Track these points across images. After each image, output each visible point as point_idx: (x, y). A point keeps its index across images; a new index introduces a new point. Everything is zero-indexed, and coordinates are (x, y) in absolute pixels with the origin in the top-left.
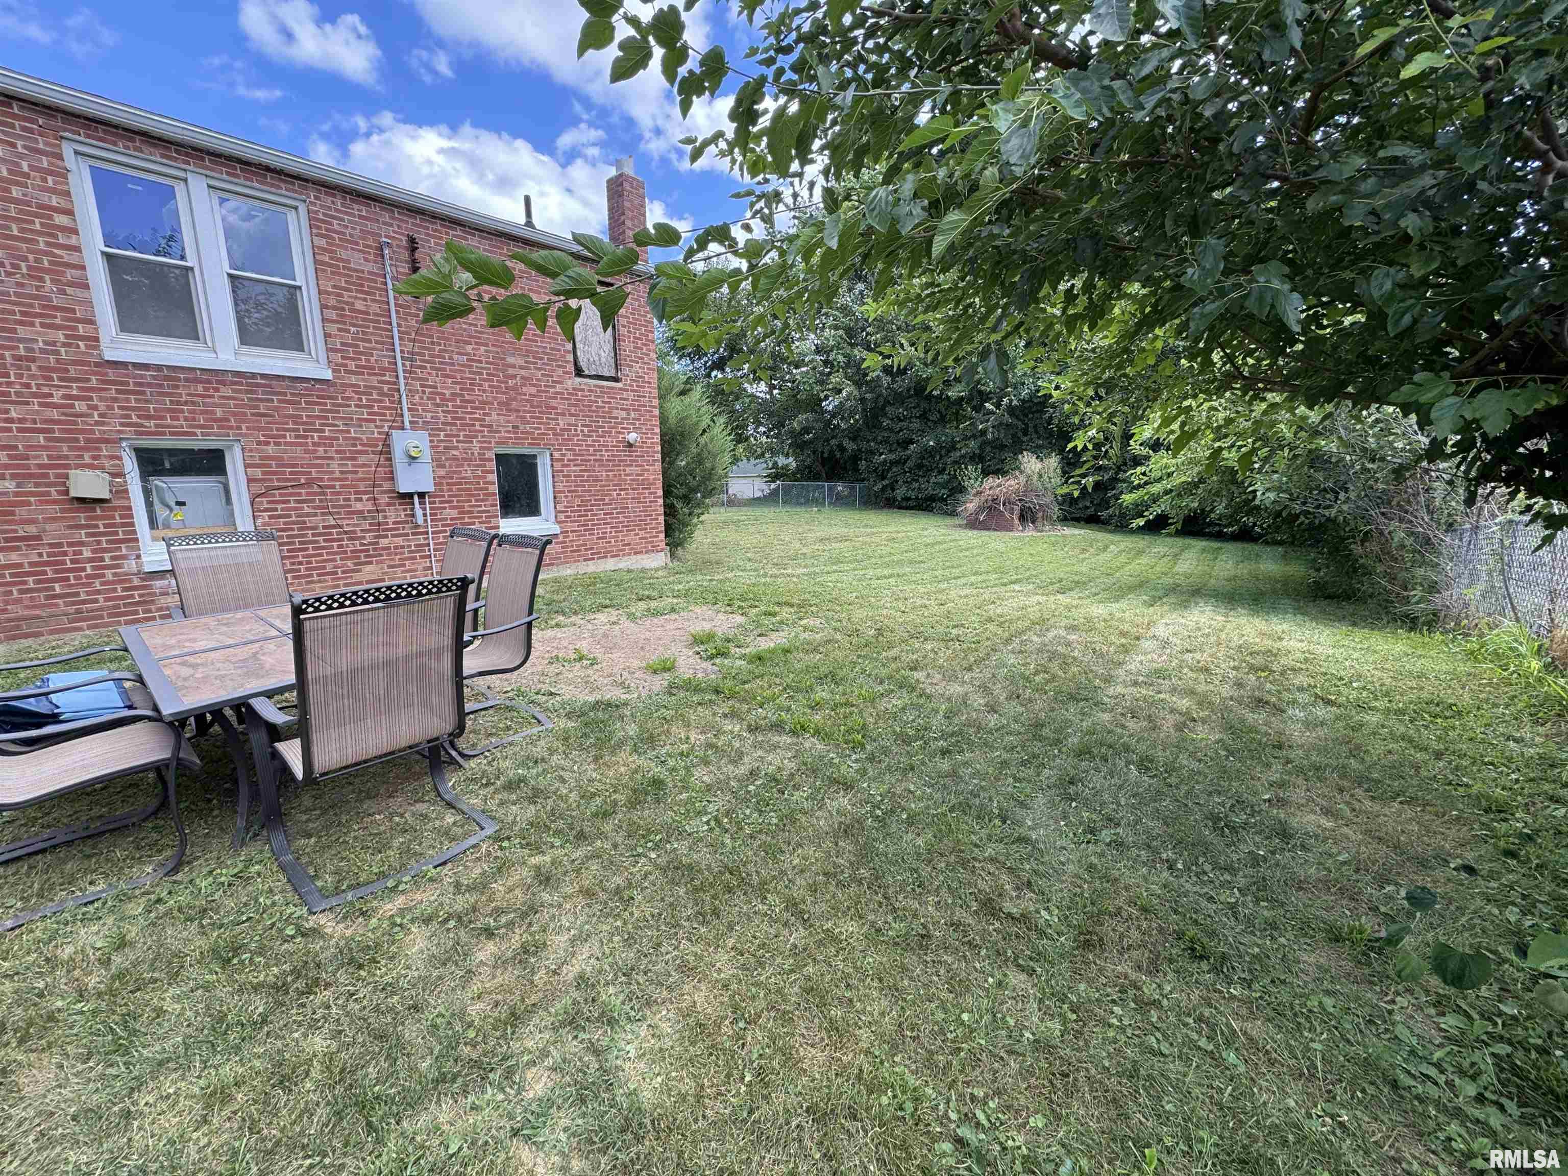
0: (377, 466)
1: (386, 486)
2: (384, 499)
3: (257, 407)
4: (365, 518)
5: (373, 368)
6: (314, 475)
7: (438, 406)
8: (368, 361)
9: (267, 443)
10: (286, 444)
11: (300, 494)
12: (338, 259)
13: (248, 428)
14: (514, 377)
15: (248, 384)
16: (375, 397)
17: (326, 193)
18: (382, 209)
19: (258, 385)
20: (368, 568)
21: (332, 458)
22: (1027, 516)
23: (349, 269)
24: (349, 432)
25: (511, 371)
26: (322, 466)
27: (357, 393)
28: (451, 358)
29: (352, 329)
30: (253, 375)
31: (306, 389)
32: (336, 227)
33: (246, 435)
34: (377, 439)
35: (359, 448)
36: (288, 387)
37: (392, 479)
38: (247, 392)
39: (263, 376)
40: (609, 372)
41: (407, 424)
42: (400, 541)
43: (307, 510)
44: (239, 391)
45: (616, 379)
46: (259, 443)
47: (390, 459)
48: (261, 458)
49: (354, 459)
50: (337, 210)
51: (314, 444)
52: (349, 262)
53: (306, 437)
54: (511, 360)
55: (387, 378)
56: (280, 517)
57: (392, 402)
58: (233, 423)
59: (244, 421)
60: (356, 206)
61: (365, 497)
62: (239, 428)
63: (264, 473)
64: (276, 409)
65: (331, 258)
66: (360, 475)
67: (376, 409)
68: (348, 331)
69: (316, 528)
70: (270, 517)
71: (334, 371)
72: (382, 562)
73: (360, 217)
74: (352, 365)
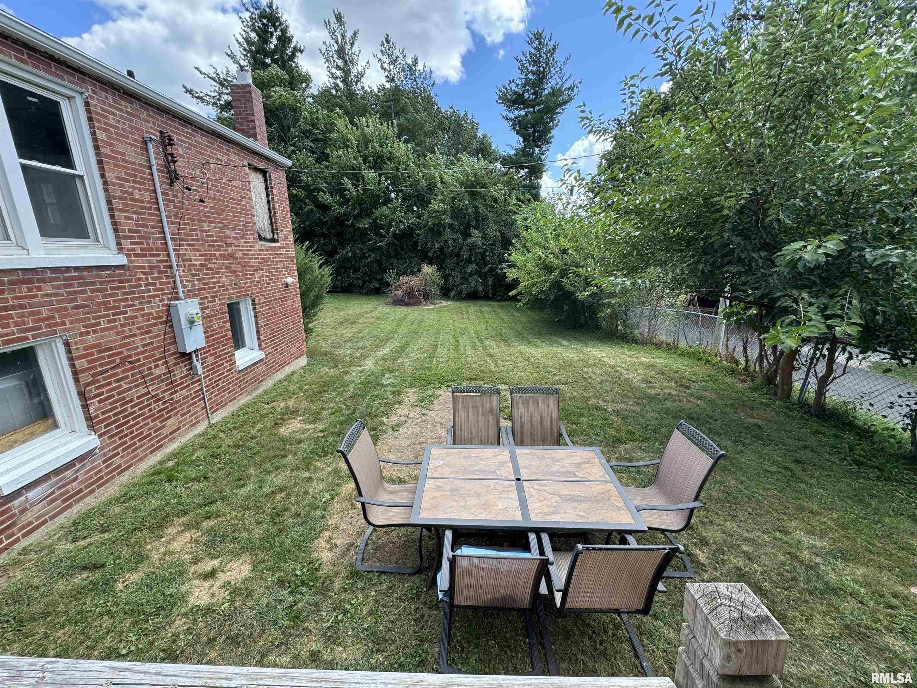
0: (165, 334)
1: (172, 349)
2: (172, 361)
3: (75, 300)
4: (162, 381)
5: (152, 250)
6: (125, 354)
7: (193, 275)
8: (148, 244)
9: (88, 333)
10: (103, 330)
11: (117, 374)
12: (118, 152)
13: (71, 322)
14: (230, 246)
15: (65, 279)
16: (156, 275)
17: (101, 89)
18: (141, 107)
19: (72, 278)
20: (169, 422)
21: (135, 335)
22: (427, 297)
23: (126, 161)
24: (143, 309)
25: (229, 242)
26: (129, 344)
27: (144, 273)
28: (197, 235)
29: (135, 217)
30: (68, 269)
31: (109, 276)
32: (112, 122)
33: (70, 329)
34: (161, 312)
35: (152, 321)
36: (97, 276)
37: (175, 342)
38: (65, 286)
39: (76, 269)
40: (269, 235)
41: (181, 295)
42: (185, 392)
43: (125, 386)
44: (59, 287)
45: (273, 240)
46: (81, 335)
47: (172, 326)
48: (85, 349)
49: (149, 332)
50: (110, 106)
51: (122, 326)
52: (124, 154)
53: (115, 321)
54: (228, 233)
55: (161, 257)
56: (107, 399)
57: (167, 277)
58: (58, 320)
59: (66, 316)
60: (123, 103)
61: (160, 363)
62: (64, 323)
63: (89, 362)
64: (90, 299)
65: (112, 151)
66: (155, 345)
67: (158, 286)
68: (131, 219)
69: (131, 401)
70: (100, 402)
71: (128, 256)
72: (177, 414)
73: (127, 112)
74: (138, 248)
